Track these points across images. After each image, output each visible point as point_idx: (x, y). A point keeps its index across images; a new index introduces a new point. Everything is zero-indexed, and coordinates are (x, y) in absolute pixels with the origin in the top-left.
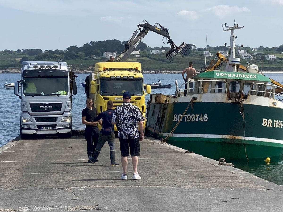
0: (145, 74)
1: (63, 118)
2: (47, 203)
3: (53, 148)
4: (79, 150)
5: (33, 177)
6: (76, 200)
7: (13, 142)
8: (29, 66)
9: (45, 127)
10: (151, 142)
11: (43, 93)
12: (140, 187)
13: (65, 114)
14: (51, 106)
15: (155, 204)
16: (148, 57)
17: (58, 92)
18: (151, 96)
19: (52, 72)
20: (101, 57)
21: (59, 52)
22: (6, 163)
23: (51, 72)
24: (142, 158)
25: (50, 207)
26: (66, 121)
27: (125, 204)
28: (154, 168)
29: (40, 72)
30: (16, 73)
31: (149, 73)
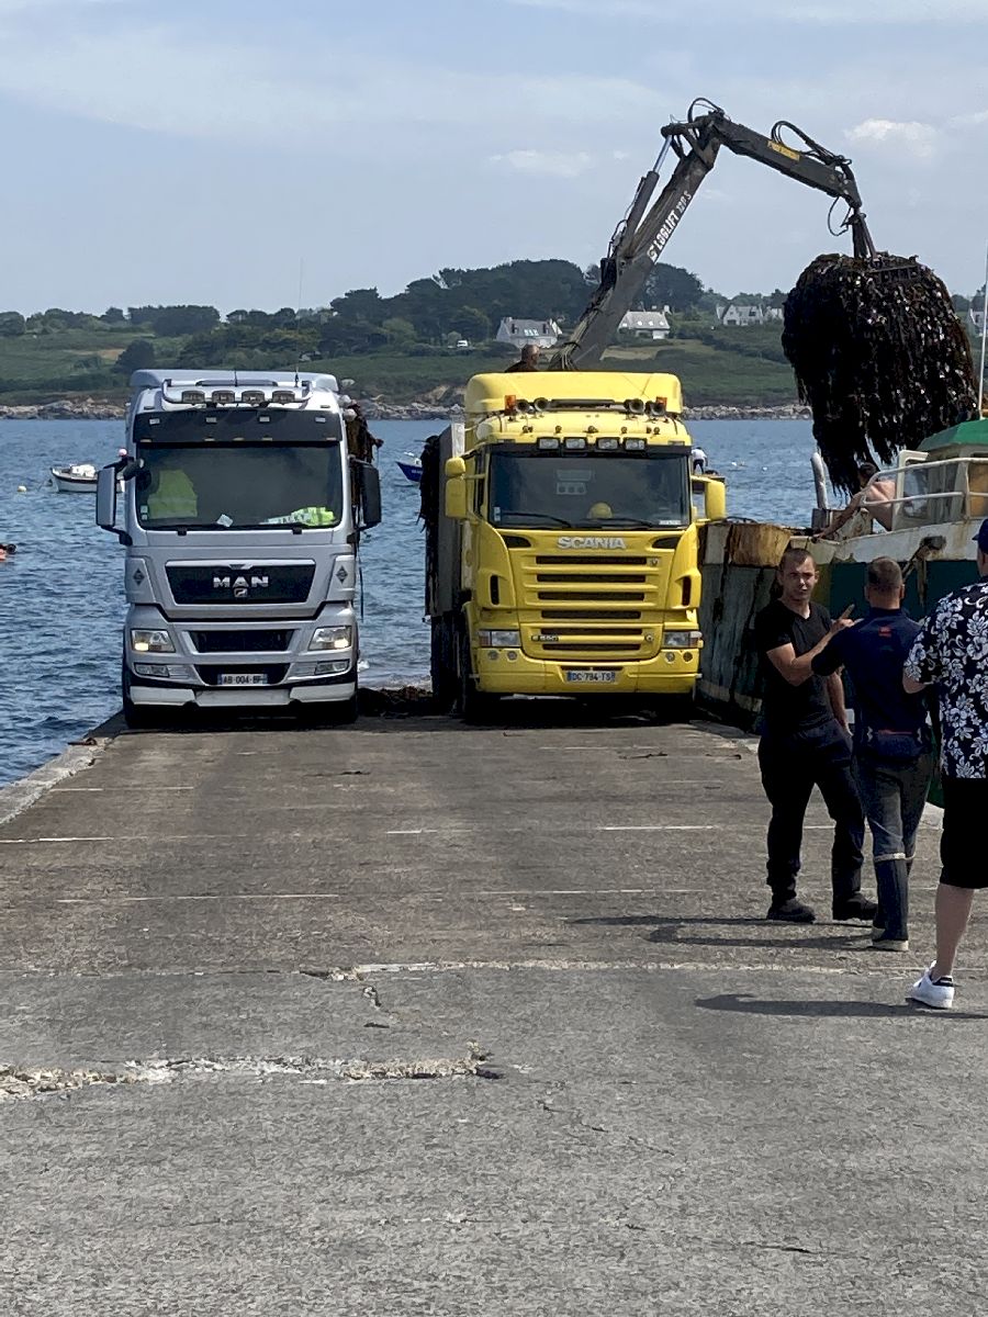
0: (695, 419)
1: (320, 635)
2: (255, 1041)
3: (274, 773)
4: (394, 784)
5: (187, 916)
6: (388, 1027)
7: (90, 744)
8: (162, 392)
9: (234, 676)
10: (724, 749)
11: (225, 520)
12: (676, 967)
13: (328, 617)
14: (266, 580)
15: (751, 1052)
16: (707, 339)
17: (296, 513)
19: (267, 420)
20: (488, 340)
21: (298, 317)
22: (63, 845)
23: (262, 420)
24: (685, 825)
25: (268, 1061)
26: (328, 646)
27: (610, 1052)
28: (743, 874)
29: (214, 420)
30: (98, 417)
31: (713, 413)
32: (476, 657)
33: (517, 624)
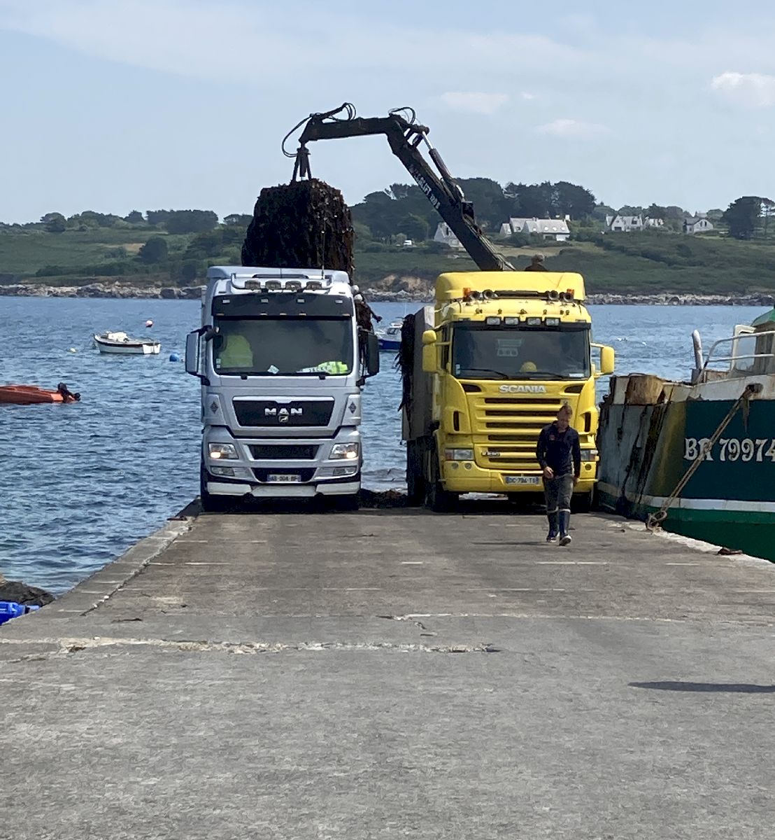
0: (592, 303)
1: (337, 449)
2: (364, 639)
3: (314, 535)
4: (396, 541)
7: (182, 520)
8: (231, 281)
9: (278, 476)
10: (614, 527)
11: (273, 369)
12: (589, 618)
13: (343, 437)
14: (300, 410)
16: (599, 242)
17: (322, 365)
18: (613, 381)
19: (302, 301)
20: (428, 240)
23: (299, 301)
24: (589, 562)
25: (374, 645)
26: (343, 456)
29: (266, 301)
30: (123, 296)
31: (603, 300)
32: (443, 467)
33: (471, 444)
